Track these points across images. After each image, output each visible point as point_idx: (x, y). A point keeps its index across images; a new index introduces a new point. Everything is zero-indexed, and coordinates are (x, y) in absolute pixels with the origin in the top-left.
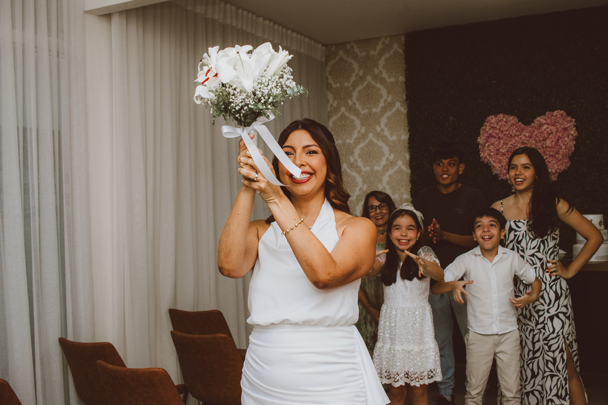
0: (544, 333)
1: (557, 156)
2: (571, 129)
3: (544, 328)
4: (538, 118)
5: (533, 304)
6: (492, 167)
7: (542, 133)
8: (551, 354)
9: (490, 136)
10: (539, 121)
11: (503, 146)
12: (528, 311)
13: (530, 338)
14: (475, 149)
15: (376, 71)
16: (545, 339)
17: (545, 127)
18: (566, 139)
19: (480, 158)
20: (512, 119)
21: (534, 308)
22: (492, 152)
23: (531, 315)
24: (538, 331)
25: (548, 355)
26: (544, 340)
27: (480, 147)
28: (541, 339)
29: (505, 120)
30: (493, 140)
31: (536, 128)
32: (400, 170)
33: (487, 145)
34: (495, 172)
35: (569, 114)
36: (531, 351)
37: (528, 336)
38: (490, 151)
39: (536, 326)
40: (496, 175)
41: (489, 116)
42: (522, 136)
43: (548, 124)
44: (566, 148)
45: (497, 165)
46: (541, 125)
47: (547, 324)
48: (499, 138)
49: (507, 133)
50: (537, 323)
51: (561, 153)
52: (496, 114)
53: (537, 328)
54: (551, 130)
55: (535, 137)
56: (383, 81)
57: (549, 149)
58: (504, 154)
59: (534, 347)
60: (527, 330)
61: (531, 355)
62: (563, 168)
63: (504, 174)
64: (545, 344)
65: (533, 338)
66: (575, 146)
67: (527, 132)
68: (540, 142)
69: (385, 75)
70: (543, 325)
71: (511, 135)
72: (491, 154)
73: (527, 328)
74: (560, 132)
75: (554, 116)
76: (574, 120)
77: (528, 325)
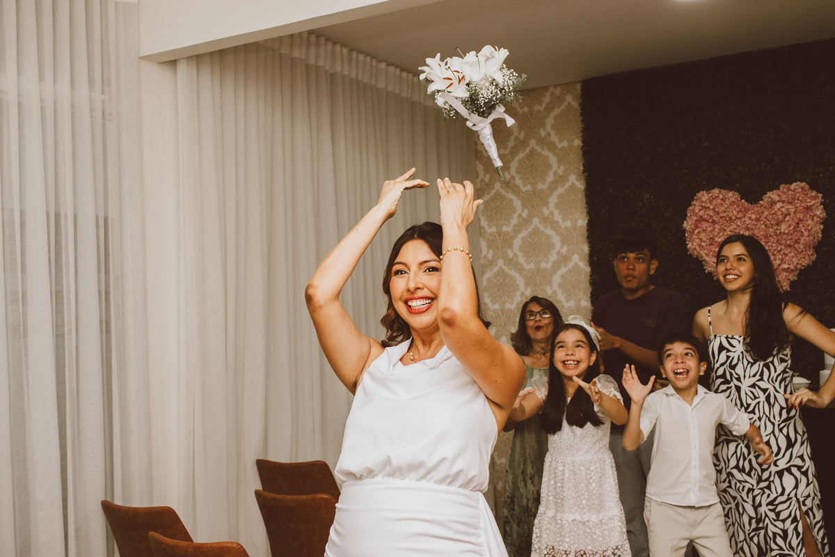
0: (769, 495)
1: (796, 246)
2: (817, 208)
3: (769, 487)
4: (769, 194)
6: (704, 263)
7: (774, 214)
8: (779, 524)
9: (701, 219)
10: (769, 197)
11: (719, 233)
12: (747, 461)
13: (750, 500)
14: (680, 238)
15: (543, 133)
16: (770, 503)
17: (779, 205)
18: (810, 222)
19: (687, 250)
20: (732, 196)
22: (704, 242)
23: (752, 467)
24: (760, 491)
25: (775, 526)
26: (767, 505)
27: (686, 235)
28: (764, 503)
29: (721, 197)
30: (705, 225)
31: (765, 207)
32: (576, 267)
33: (696, 232)
34: (708, 269)
35: (813, 187)
36: (754, 518)
37: (745, 498)
38: (701, 240)
39: (758, 484)
40: (710, 273)
41: (699, 192)
42: (746, 219)
43: (783, 202)
44: (809, 235)
45: (710, 260)
46: (773, 203)
47: (773, 481)
48: (714, 222)
49: (725, 215)
50: (760, 480)
51: (802, 241)
52: (709, 188)
53: (758, 487)
54: (788, 209)
55: (764, 219)
56: (551, 147)
57: (784, 237)
59: (756, 514)
60: (743, 490)
61: (754, 525)
62: (805, 262)
64: (769, 510)
65: (753, 502)
66: (823, 231)
67: (752, 213)
68: (772, 227)
69: (554, 138)
70: (768, 482)
71: (730, 218)
72: (703, 244)
73: (744, 487)
74: (800, 213)
75: (791, 190)
76: (820, 195)
77: (746, 482)
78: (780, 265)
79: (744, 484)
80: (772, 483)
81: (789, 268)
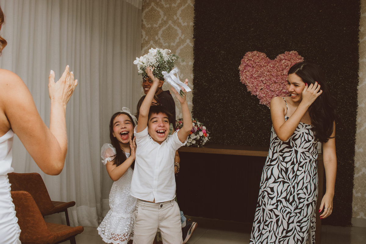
0: (299, 217)
3: (300, 213)
4: (280, 55)
5: (297, 192)
6: (247, 86)
7: (281, 65)
8: (301, 234)
9: (247, 65)
10: (280, 57)
11: (255, 73)
12: (292, 196)
13: (287, 219)
14: (237, 73)
15: (175, 18)
16: (299, 222)
17: (284, 61)
19: (240, 80)
20: (263, 55)
21: (298, 194)
22: (248, 76)
23: (294, 200)
24: (295, 214)
25: (299, 235)
26: (297, 222)
27: (240, 72)
28: (295, 222)
29: (257, 55)
30: (249, 68)
31: (277, 62)
33: (244, 72)
34: (249, 90)
35: (300, 54)
36: (285, 230)
37: (285, 217)
38: (247, 75)
39: (295, 210)
40: (250, 92)
41: (247, 52)
42: (268, 67)
43: (286, 60)
45: (250, 85)
46: (281, 60)
47: (303, 210)
48: (253, 67)
49: (258, 64)
50: (297, 208)
52: (252, 51)
53: (294, 212)
54: (288, 63)
55: (276, 67)
56: (179, 25)
58: (255, 78)
59: (288, 227)
60: (285, 212)
61: (284, 234)
63: (255, 92)
64: (297, 225)
65: (289, 220)
67: (271, 64)
69: (181, 21)
70: (301, 210)
71: (261, 66)
72: (247, 77)
73: (286, 210)
75: (290, 54)
76: (303, 58)
77: (288, 208)
78: (282, 90)
79: (286, 209)
80: (302, 210)
81: (286, 92)
